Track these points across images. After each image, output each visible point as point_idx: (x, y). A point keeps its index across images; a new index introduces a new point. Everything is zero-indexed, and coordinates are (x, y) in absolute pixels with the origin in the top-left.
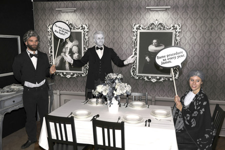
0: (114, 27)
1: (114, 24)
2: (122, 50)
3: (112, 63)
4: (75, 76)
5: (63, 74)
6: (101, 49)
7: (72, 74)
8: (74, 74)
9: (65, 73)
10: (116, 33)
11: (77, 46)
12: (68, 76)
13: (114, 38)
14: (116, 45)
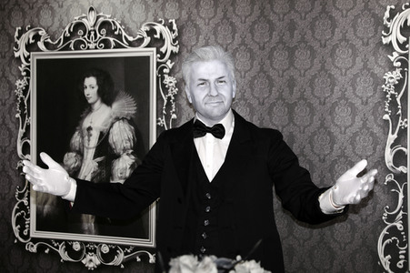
0: (292, 27)
1: (294, 16)
2: (333, 141)
3: (276, 203)
4: (119, 259)
5: (69, 248)
6: (218, 132)
7: (106, 250)
8: (113, 252)
9: (77, 247)
10: (302, 57)
11: (131, 122)
12: (92, 261)
13: (291, 84)
14: (301, 113)
